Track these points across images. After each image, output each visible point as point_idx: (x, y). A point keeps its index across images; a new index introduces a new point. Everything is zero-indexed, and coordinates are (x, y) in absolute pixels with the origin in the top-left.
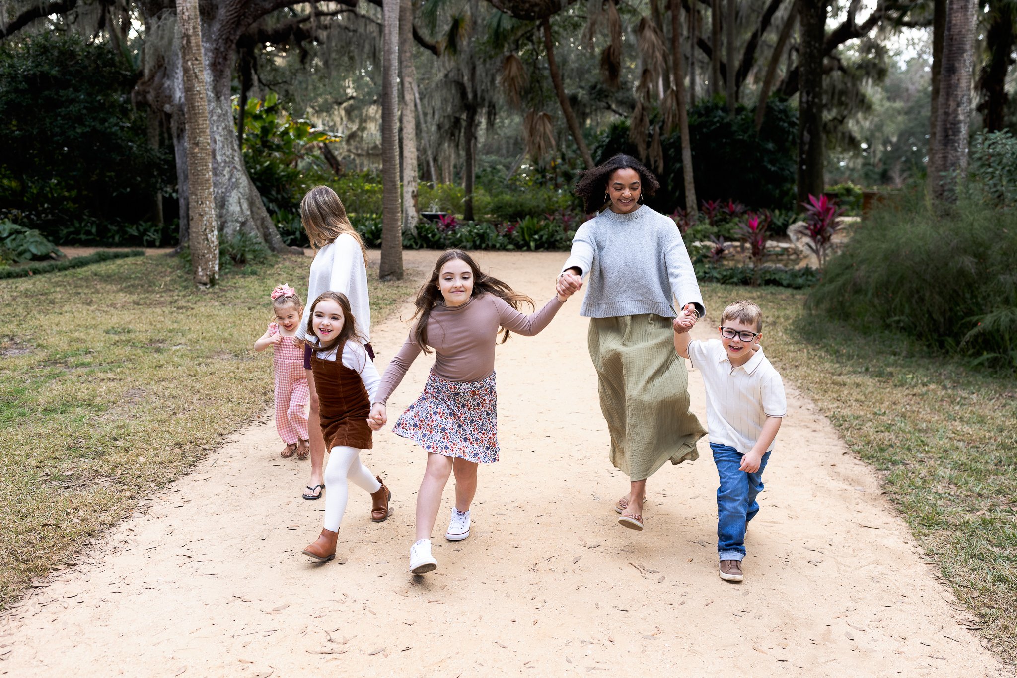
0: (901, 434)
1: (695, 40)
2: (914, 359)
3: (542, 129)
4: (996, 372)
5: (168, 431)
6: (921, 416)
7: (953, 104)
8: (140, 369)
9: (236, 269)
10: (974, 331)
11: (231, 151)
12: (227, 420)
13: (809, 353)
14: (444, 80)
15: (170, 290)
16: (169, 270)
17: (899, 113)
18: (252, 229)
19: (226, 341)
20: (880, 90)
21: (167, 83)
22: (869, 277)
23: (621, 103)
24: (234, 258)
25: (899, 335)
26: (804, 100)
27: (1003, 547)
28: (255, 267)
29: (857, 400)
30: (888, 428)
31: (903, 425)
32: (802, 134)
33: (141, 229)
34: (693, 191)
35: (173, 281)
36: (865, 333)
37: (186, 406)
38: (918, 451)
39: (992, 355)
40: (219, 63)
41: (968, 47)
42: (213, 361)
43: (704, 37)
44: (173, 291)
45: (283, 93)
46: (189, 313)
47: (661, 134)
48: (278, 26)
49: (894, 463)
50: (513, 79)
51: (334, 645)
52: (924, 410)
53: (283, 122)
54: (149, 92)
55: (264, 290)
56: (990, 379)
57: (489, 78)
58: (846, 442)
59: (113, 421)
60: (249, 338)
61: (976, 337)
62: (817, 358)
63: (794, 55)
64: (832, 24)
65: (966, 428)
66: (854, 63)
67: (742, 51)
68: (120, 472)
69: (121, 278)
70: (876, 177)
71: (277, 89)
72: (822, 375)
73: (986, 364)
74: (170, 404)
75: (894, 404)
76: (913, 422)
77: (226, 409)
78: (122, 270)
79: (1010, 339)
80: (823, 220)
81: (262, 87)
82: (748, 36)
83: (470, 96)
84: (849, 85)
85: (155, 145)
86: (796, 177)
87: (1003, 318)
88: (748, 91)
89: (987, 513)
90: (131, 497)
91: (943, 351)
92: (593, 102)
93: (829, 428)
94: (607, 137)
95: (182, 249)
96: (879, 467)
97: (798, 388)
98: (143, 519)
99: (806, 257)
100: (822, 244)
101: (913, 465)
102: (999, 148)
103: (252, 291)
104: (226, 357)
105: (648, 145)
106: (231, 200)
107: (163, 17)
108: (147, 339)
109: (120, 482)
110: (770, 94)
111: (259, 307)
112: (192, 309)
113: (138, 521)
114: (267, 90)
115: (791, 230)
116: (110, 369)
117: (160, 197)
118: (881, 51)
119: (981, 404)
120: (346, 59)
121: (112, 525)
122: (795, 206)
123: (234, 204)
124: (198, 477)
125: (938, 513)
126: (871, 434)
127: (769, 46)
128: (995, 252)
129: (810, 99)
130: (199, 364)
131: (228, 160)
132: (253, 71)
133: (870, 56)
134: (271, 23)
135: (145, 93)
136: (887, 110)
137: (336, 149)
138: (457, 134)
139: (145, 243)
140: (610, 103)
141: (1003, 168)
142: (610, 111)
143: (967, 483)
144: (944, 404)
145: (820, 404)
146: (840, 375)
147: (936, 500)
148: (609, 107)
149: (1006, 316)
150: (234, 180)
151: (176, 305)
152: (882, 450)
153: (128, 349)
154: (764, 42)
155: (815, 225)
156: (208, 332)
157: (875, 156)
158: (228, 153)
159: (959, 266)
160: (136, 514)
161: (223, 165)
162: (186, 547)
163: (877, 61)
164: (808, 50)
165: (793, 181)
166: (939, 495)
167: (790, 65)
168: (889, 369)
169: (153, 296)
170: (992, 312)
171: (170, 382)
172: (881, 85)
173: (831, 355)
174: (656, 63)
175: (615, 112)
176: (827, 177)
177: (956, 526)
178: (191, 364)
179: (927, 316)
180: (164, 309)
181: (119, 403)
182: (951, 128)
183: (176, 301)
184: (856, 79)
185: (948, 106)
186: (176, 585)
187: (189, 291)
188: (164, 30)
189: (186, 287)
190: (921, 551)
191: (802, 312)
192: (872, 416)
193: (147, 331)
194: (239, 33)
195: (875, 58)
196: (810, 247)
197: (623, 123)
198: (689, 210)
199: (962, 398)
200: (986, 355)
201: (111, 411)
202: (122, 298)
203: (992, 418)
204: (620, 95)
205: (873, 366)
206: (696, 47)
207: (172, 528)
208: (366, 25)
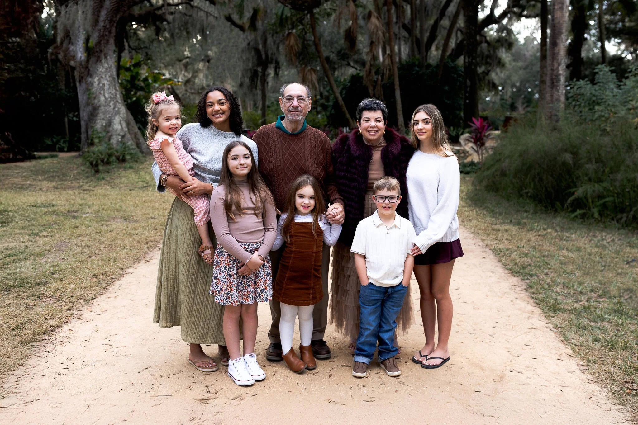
0: (534, 259)
1: (401, 24)
2: (537, 215)
3: (310, 77)
4: (585, 221)
5: (87, 268)
6: (544, 248)
7: (556, 65)
8: (64, 229)
9: (120, 165)
10: (572, 198)
11: (114, 91)
12: (124, 260)
13: (477, 212)
14: (247, 47)
15: (77, 179)
16: (75, 166)
17: (520, 69)
18: (129, 140)
19: (118, 210)
20: (510, 55)
21: (72, 48)
22: (511, 166)
23: (356, 62)
24: (118, 158)
25: (528, 201)
26: (467, 61)
27: (596, 322)
28: (131, 164)
29: (507, 239)
30: (526, 255)
31: (534, 253)
32: (466, 81)
33: (55, 140)
34: (402, 116)
35: (79, 174)
36: (508, 200)
37: (97, 251)
38: (544, 268)
39: (582, 211)
40: (106, 35)
41: (564, 31)
42: (111, 223)
43: (406, 22)
44: (79, 179)
45: (145, 54)
46: (91, 193)
47: (382, 81)
48: (141, 11)
49: (531, 276)
50: (291, 47)
51: (210, 395)
52: (546, 244)
53: (144, 73)
54: (59, 53)
55: (139, 178)
56: (581, 226)
57: (276, 46)
58: (503, 264)
59: (50, 262)
60: (132, 208)
61: (574, 201)
62: (481, 215)
63: (459, 34)
64: (482, 15)
65: (570, 254)
66: (494, 39)
67: (429, 31)
68: (59, 294)
69: (43, 172)
70: (508, 107)
71: (140, 51)
72: (486, 225)
73: (579, 217)
74: (86, 251)
75: (529, 241)
76: (540, 251)
77: (123, 253)
78: (44, 166)
79: (592, 202)
80: (481, 133)
81: (131, 50)
82: (432, 22)
83: (264, 56)
84: (492, 52)
85: (62, 86)
86: (462, 107)
87: (588, 190)
88: (432, 55)
89: (586, 303)
90: (68, 309)
91: (554, 209)
92: (339, 61)
93: (492, 256)
94: (349, 82)
95: (83, 153)
96: (523, 278)
97: (472, 233)
98: (78, 323)
99: (470, 155)
100: (480, 147)
101: (542, 276)
102: (582, 91)
103: (131, 179)
104: (119, 220)
105: (374, 87)
106: (115, 122)
107: (69, 5)
108: (66, 210)
109: (60, 300)
110: (446, 57)
111: (136, 189)
112: (93, 191)
113: (74, 324)
114: (134, 52)
115: (462, 139)
116: (44, 230)
117: (66, 119)
118: (510, 32)
119: (577, 240)
120: (185, 33)
121: (58, 327)
122: (462, 124)
123: (117, 125)
124: (110, 295)
125: (558, 304)
126: (517, 259)
127: (445, 28)
128: (583, 152)
129: (470, 60)
130: (102, 225)
131: (112, 96)
132: (125, 40)
133: (504, 35)
134: (136, 10)
135: (57, 54)
136: (513, 67)
137: (178, 89)
138: (256, 80)
139: (57, 149)
140: (350, 61)
141: (586, 102)
142: (349, 67)
143: (573, 286)
144: (557, 240)
145: (486, 242)
146: (496, 224)
147: (557, 296)
148: (349, 64)
149: (591, 188)
150: (117, 109)
151: (82, 188)
152: (524, 268)
153: (54, 217)
154: (441, 26)
155: (476, 136)
156: (105, 205)
157: (507, 95)
158: (113, 92)
159: (563, 159)
160: (72, 320)
161: (109, 99)
162: (108, 339)
163: (507, 38)
164: (468, 31)
165: (460, 110)
166: (558, 293)
167: (457, 40)
168: (524, 221)
169: (66, 183)
170: (582, 186)
171: (84, 237)
172: (510, 52)
173: (490, 213)
174: (379, 38)
175: (353, 67)
176: (480, 107)
177: (569, 310)
178: (96, 225)
179: (544, 189)
180: (75, 191)
181: (53, 251)
182: (555, 78)
183: (82, 186)
184: (495, 48)
185: (553, 66)
186: (105, 362)
187: (90, 179)
188: (70, 14)
189: (87, 177)
190: (551, 326)
191: (470, 188)
192: (516, 248)
193: (65, 205)
194: (118, 16)
195: (506, 36)
196: (473, 149)
197: (358, 74)
198: (400, 127)
199: (567, 237)
200: (579, 212)
201: (48, 256)
202: (46, 184)
203: (585, 248)
204: (356, 57)
205: (514, 219)
206: (401, 28)
207: (97, 328)
208: (198, 12)
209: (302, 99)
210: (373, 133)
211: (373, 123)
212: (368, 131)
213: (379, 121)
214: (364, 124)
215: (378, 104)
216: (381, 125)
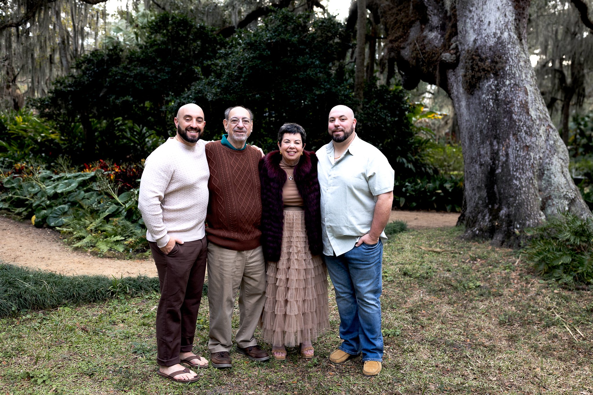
106: (552, 168)
123: (559, 175)
150: (551, 142)
161: (537, 122)
209: (246, 121)
210: (292, 153)
211: (292, 145)
212: (288, 152)
213: (298, 143)
214: (285, 145)
215: (298, 128)
216: (300, 147)
